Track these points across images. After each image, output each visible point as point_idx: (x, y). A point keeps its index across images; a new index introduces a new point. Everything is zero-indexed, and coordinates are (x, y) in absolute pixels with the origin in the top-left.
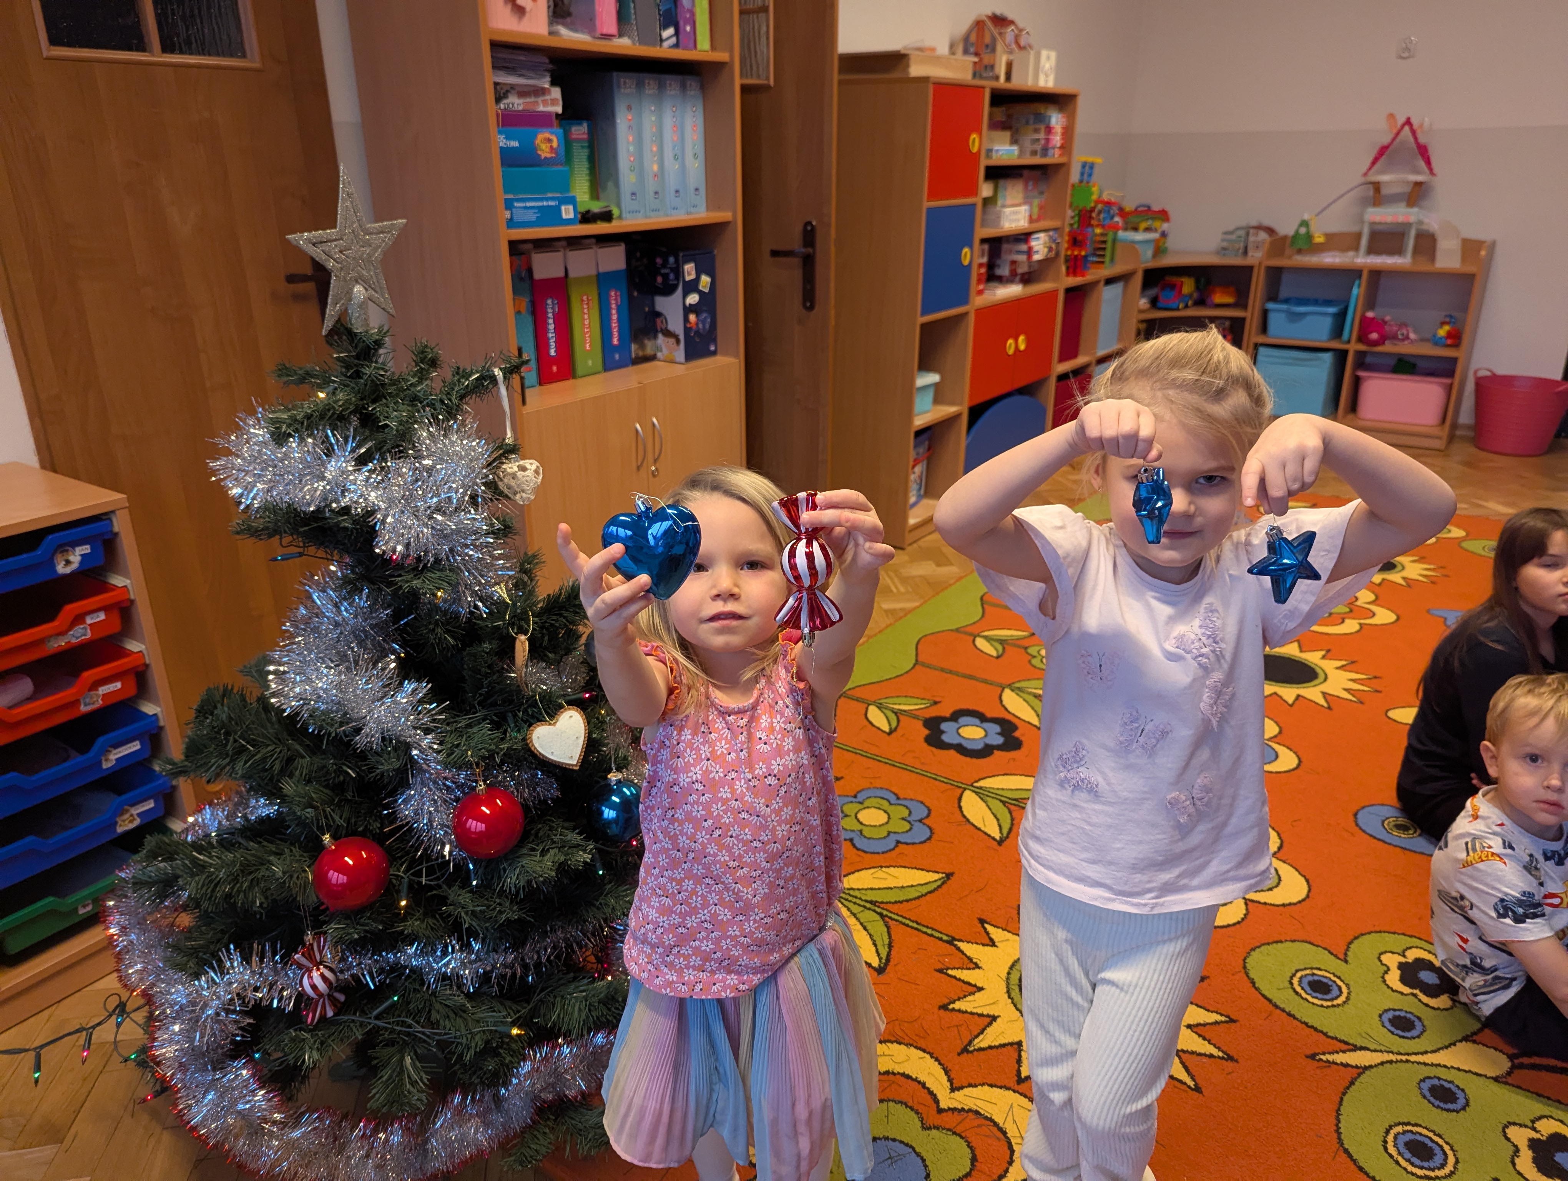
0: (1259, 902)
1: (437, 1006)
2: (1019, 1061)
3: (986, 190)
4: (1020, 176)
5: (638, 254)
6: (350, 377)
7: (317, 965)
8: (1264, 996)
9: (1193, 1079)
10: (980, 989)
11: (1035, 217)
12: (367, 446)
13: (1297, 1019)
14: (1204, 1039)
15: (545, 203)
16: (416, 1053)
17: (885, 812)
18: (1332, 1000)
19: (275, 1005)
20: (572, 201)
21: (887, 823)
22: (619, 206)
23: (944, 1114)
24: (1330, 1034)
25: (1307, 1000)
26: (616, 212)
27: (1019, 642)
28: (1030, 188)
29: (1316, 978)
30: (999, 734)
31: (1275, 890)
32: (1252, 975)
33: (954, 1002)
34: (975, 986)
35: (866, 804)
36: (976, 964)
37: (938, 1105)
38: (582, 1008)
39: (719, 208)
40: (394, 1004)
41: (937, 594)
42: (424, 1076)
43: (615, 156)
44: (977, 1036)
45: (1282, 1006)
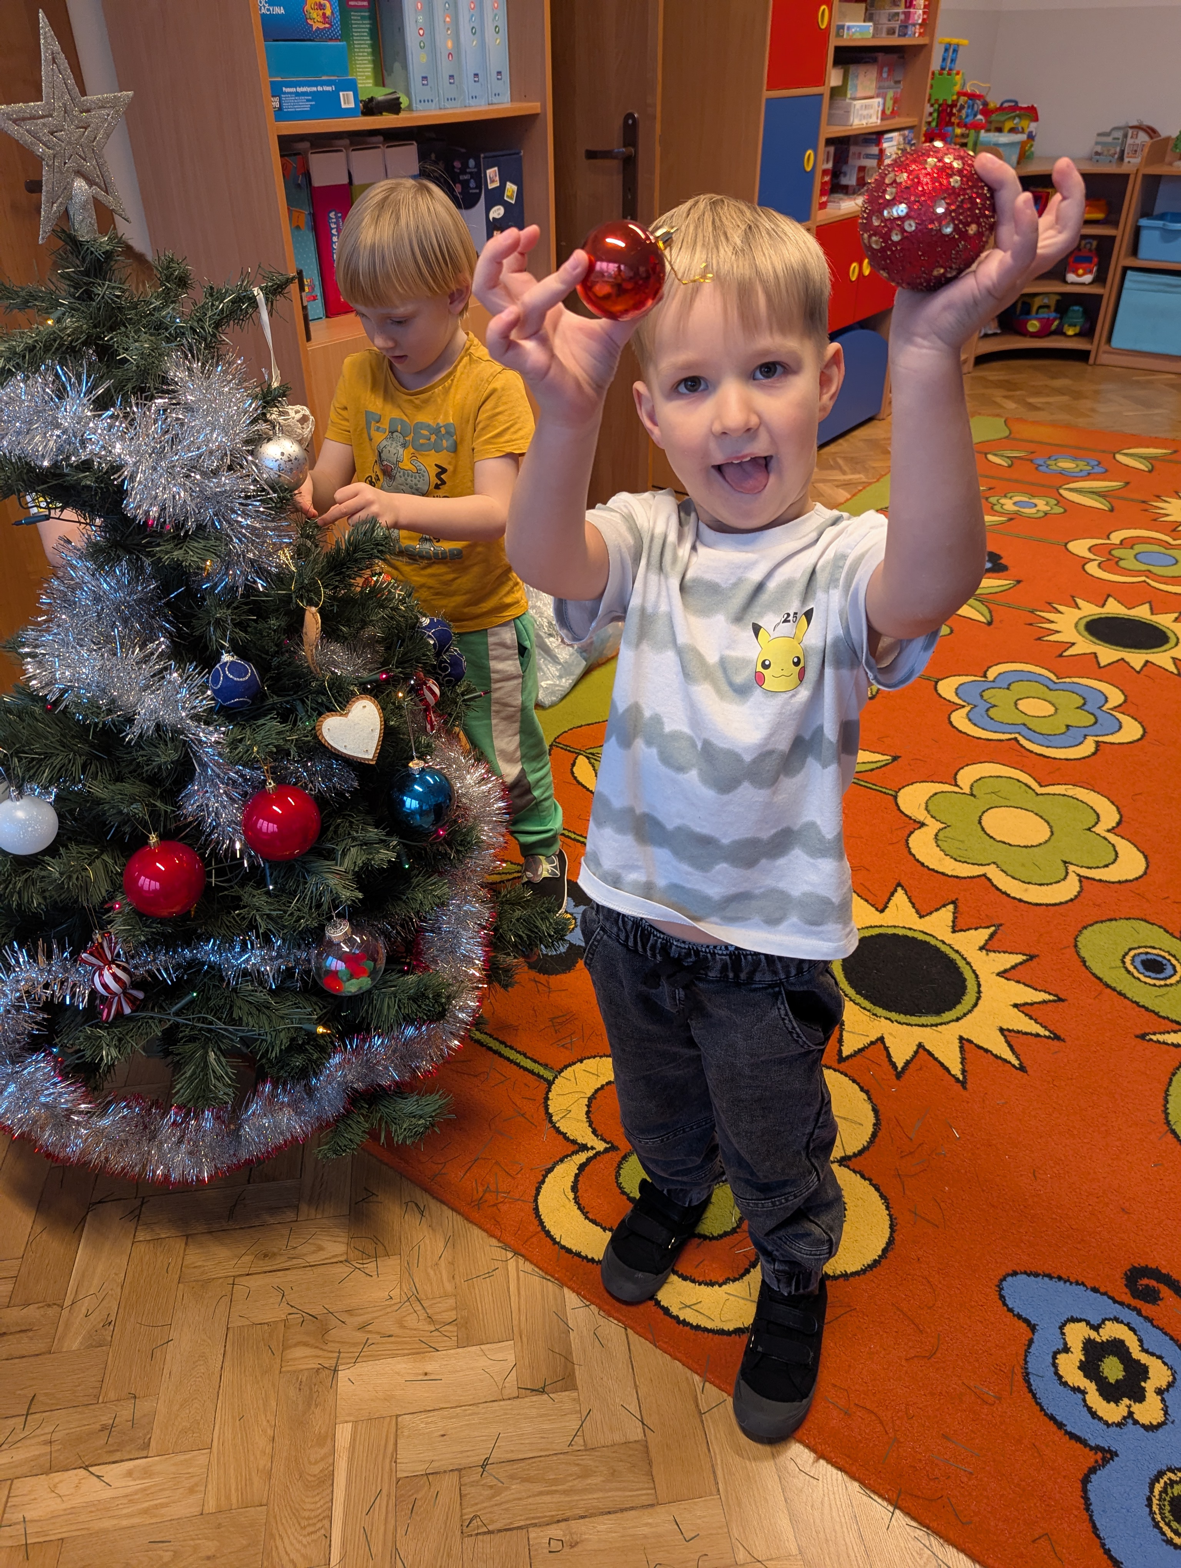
0: (1094, 879)
1: (239, 1002)
3: (834, 78)
4: (874, 61)
5: (433, 156)
6: (78, 298)
7: (109, 963)
8: (1094, 974)
9: (1018, 1058)
11: (888, 112)
12: (105, 386)
13: (1128, 998)
14: (1031, 1018)
15: (320, 89)
16: (220, 1049)
18: (1165, 979)
19: (68, 1002)
20: (351, 86)
22: (408, 94)
24: (1161, 1014)
25: (1139, 979)
26: (404, 101)
28: (885, 75)
29: (1149, 957)
31: (1111, 866)
32: (1083, 953)
38: (391, 1005)
39: (525, 98)
40: (193, 1001)
42: (229, 1070)
43: (401, 29)
45: (1113, 985)
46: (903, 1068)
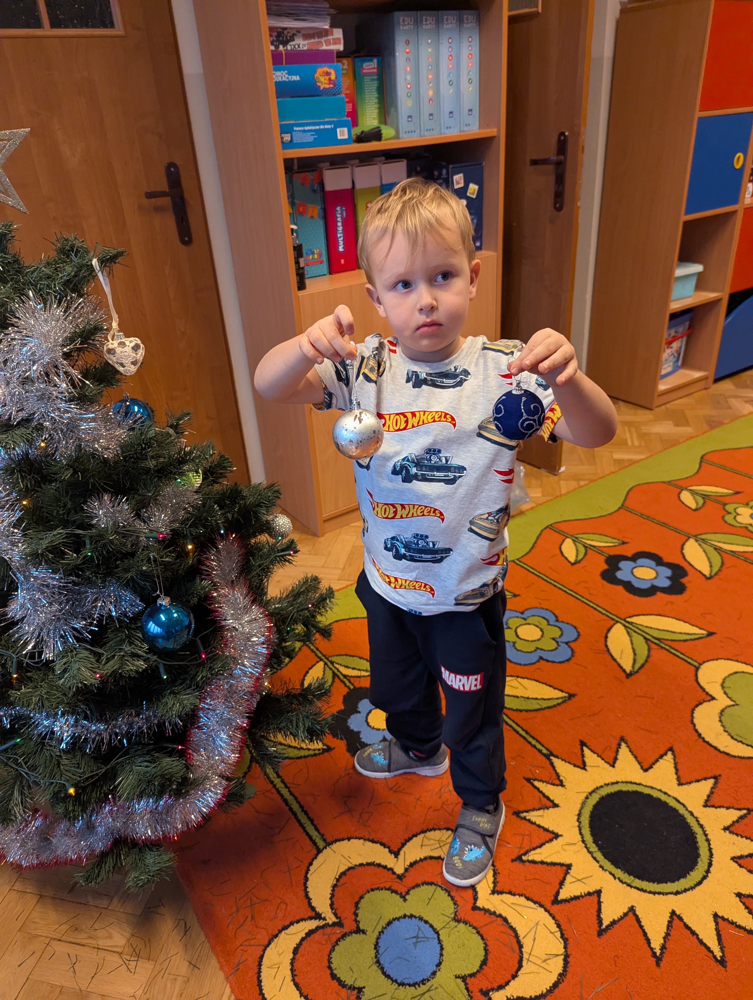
2: (562, 883)
5: (419, 169)
9: (722, 951)
10: (556, 806)
15: (322, 127)
17: (542, 630)
21: (538, 640)
22: (397, 128)
23: (477, 912)
26: (386, 132)
27: (721, 499)
30: (668, 578)
33: (527, 811)
34: (552, 801)
35: (528, 621)
36: (561, 781)
37: (475, 903)
39: (488, 126)
40: (15, 746)
41: (665, 449)
43: (395, 85)
44: (534, 849)
46: (607, 927)
